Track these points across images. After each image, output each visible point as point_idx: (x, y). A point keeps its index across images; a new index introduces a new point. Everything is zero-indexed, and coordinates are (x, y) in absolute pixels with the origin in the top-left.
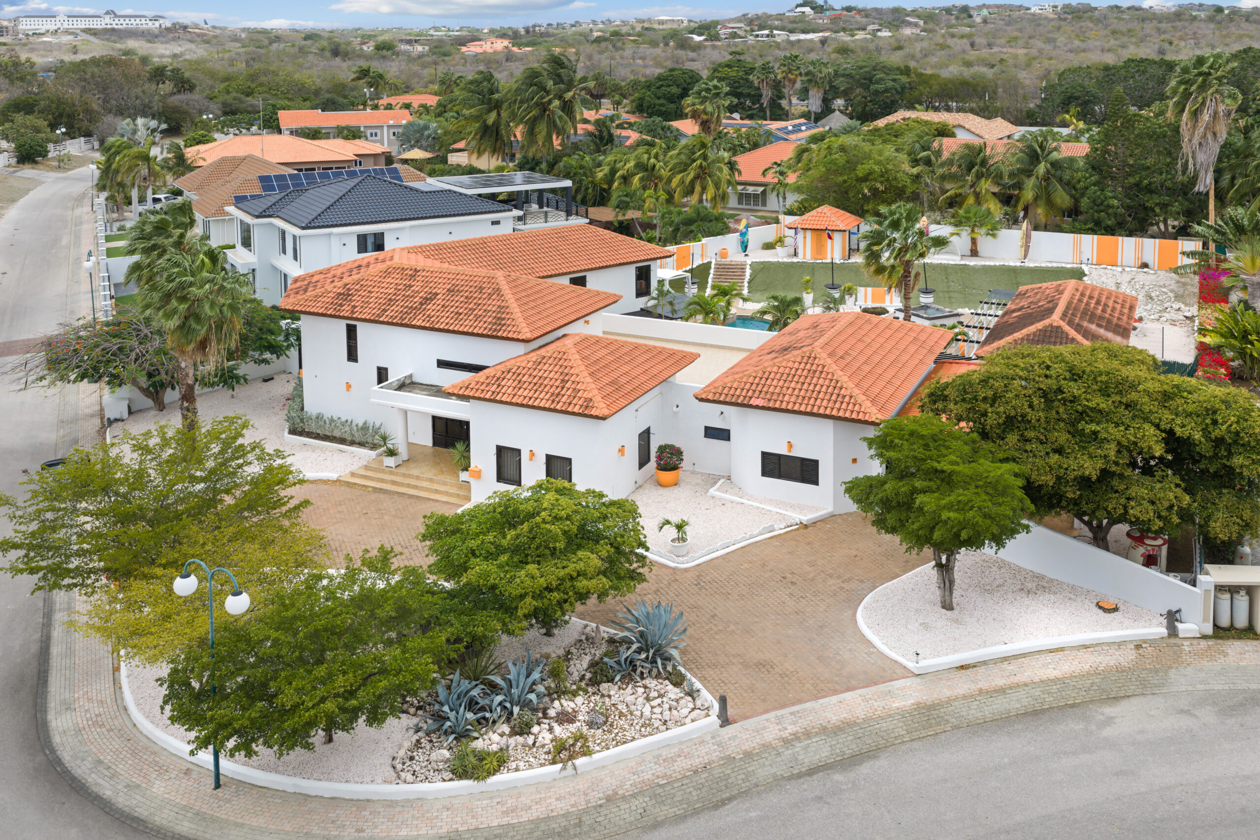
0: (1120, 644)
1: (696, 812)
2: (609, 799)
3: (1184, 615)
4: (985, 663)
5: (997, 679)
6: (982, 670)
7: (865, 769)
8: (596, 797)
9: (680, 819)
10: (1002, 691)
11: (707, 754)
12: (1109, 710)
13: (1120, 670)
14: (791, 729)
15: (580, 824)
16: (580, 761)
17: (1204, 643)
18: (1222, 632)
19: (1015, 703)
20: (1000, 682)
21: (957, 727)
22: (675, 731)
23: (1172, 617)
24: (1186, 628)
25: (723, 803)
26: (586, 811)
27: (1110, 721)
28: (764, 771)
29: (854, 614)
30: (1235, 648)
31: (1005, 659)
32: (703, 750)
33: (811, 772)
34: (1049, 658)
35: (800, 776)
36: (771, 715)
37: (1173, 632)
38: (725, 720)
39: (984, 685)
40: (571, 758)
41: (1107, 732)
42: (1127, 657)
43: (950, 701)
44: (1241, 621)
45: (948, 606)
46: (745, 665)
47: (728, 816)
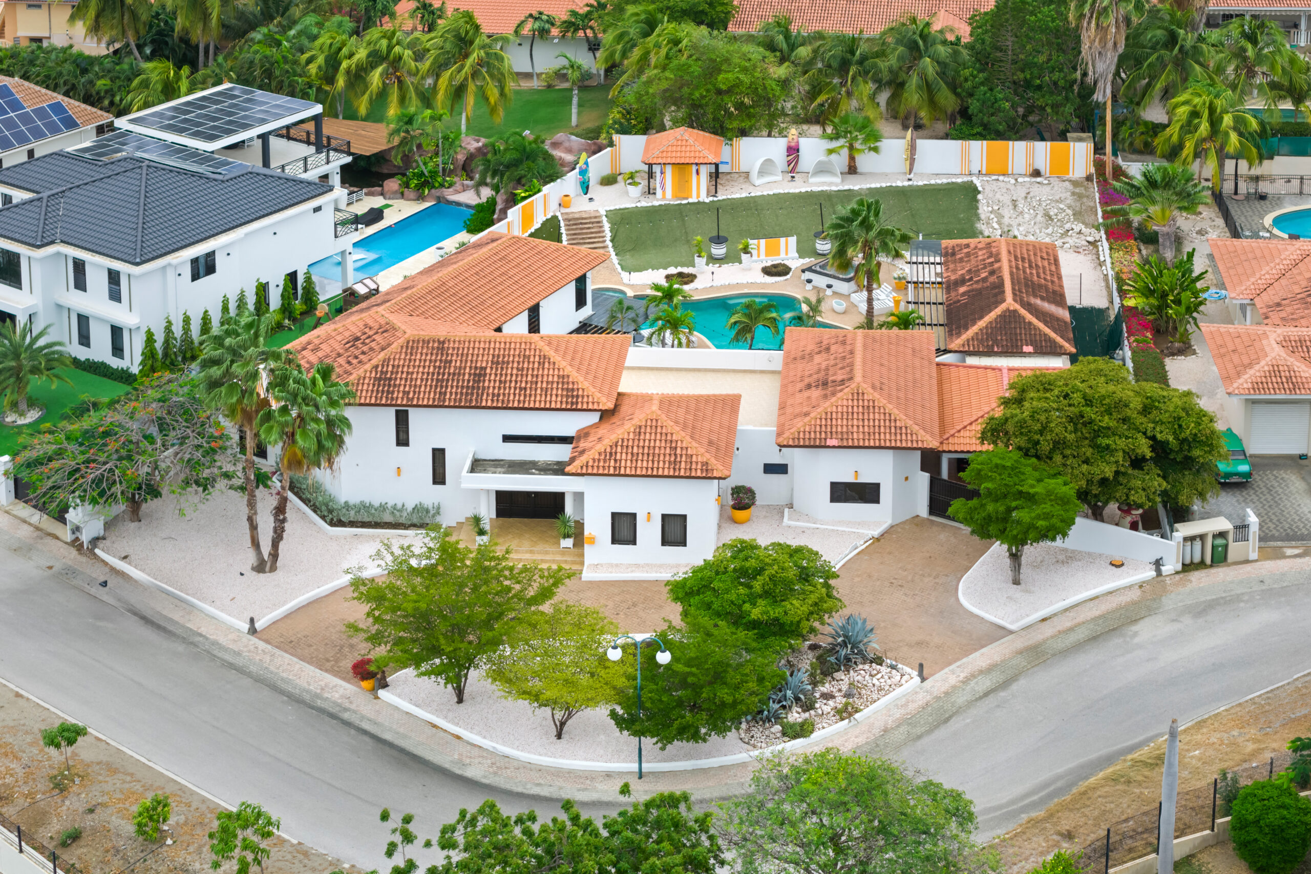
0: (1130, 587)
1: (937, 727)
2: (886, 730)
3: (1165, 561)
4: (1055, 615)
5: (1065, 623)
6: (1055, 619)
7: (1015, 687)
8: (877, 731)
9: (930, 732)
10: (1071, 629)
11: (922, 699)
12: (1134, 628)
13: (1134, 603)
14: (962, 675)
15: (877, 745)
16: (857, 716)
17: (1177, 577)
18: (1187, 567)
19: (1081, 634)
20: (1068, 624)
21: (1054, 655)
22: (899, 691)
23: (1158, 563)
24: (1167, 569)
25: (947, 720)
26: (876, 739)
27: (1136, 634)
28: (961, 699)
29: (957, 599)
30: (1196, 577)
31: (1066, 610)
32: (920, 696)
33: (986, 694)
34: (1091, 604)
35: (981, 698)
36: (946, 670)
37: (1159, 573)
38: (923, 679)
39: (1060, 628)
40: (850, 715)
41: (1136, 640)
42: (1135, 594)
43: (1045, 641)
44: (1197, 559)
45: (1016, 582)
46: (910, 646)
47: (956, 724)
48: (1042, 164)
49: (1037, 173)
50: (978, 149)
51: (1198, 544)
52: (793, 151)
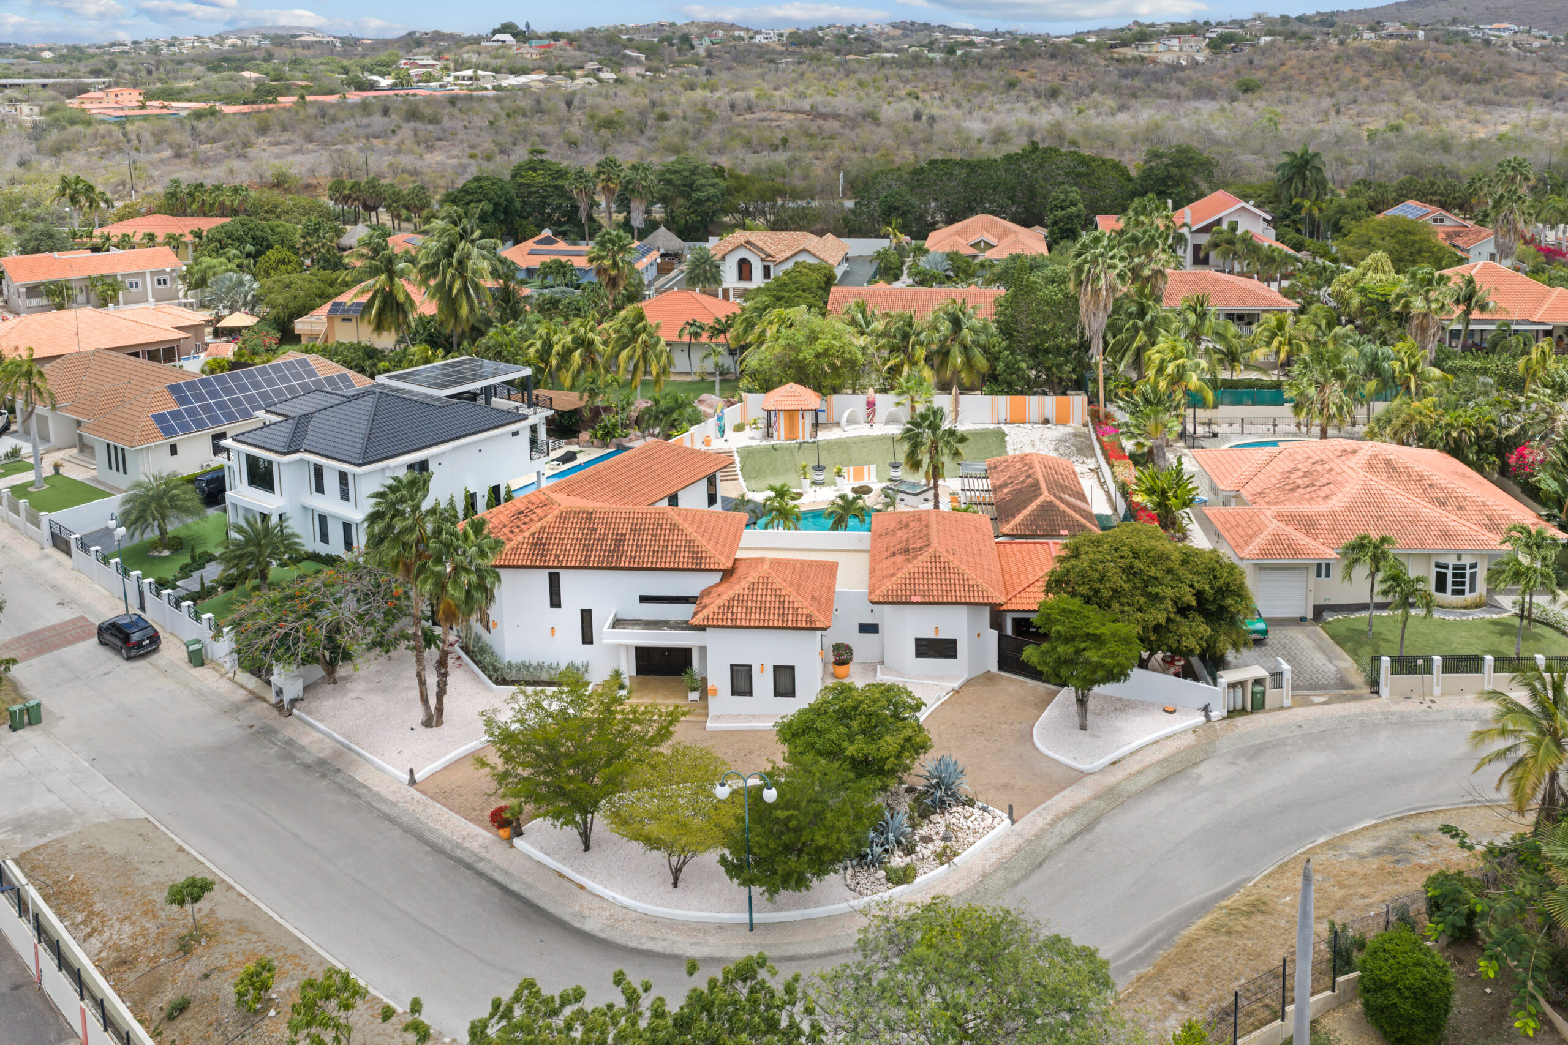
0: (1185, 732)
1: (1032, 871)
2: (984, 876)
3: (1212, 707)
4: (1123, 758)
5: (1133, 766)
6: (1124, 762)
7: (1099, 829)
8: (976, 877)
9: (1026, 877)
10: (1140, 772)
11: (1014, 842)
12: (1197, 771)
13: (1192, 747)
14: (1049, 818)
15: (978, 892)
16: (956, 860)
17: (1225, 722)
18: (1233, 713)
19: (1150, 777)
20: (1137, 767)
21: (1129, 797)
22: (992, 833)
23: (1206, 709)
24: (1215, 714)
25: (1040, 865)
26: (976, 885)
27: (1199, 777)
28: (1051, 842)
29: (1033, 745)
30: (1241, 722)
31: (1132, 753)
32: (1013, 839)
33: (1074, 837)
34: (1154, 747)
35: (1069, 841)
36: (1033, 812)
37: (1207, 716)
38: (1013, 822)
39: (1130, 770)
40: (950, 859)
41: (1201, 782)
42: (1190, 739)
43: (1118, 784)
44: (1239, 706)
45: (1083, 728)
46: (997, 789)
47: (1048, 869)
48: (1050, 413)
49: (1046, 421)
50: (1004, 402)
51: (1239, 690)
52: (871, 405)
